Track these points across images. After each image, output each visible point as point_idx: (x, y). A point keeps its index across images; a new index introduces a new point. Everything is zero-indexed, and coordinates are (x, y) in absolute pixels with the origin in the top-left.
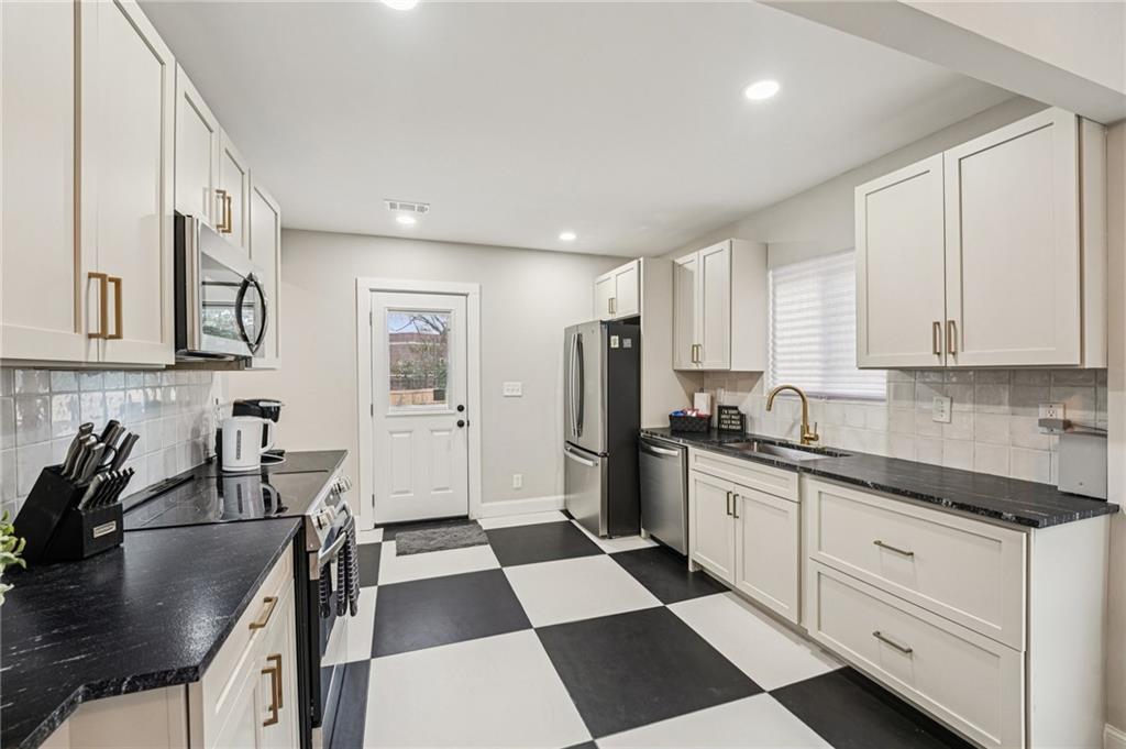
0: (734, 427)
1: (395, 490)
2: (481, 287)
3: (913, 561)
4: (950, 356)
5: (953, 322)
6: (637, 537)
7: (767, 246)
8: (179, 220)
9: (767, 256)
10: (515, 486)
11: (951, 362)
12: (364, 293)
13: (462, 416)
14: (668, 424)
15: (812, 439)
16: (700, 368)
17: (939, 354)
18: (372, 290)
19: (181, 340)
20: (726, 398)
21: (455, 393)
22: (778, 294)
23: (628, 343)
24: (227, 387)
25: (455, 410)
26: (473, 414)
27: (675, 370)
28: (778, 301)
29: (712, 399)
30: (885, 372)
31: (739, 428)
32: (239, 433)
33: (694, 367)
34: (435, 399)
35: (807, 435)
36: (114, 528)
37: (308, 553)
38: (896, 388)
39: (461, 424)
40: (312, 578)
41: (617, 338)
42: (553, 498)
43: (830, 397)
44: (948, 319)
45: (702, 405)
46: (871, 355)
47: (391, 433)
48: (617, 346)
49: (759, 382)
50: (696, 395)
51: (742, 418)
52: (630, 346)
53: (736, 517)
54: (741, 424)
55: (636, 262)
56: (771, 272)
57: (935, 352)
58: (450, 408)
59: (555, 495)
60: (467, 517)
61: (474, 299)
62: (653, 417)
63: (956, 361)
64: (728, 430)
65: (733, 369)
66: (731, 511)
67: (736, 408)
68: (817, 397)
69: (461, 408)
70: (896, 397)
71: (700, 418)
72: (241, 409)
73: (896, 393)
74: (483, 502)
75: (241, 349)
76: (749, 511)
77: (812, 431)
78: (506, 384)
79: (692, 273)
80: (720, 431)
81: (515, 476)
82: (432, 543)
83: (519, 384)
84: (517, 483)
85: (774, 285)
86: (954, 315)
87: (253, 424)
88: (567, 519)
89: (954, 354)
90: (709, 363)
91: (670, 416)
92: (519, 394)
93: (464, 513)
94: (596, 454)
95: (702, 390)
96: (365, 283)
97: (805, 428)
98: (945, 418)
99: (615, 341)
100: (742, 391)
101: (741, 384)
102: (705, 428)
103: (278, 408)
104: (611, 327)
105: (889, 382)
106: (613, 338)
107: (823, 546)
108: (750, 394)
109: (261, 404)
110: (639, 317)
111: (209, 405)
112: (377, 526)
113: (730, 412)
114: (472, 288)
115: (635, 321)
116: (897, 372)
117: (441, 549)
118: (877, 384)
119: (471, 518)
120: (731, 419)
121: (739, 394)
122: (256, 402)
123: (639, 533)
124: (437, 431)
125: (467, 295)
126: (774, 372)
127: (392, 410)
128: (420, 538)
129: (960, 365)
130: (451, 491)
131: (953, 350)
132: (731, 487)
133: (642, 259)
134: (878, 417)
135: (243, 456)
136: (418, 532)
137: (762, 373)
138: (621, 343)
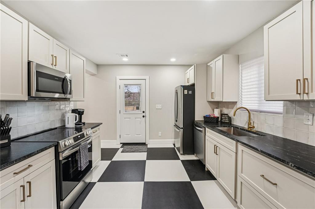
0: (226, 121)
1: (126, 134)
2: (149, 77)
3: (277, 188)
4: (305, 95)
5: (307, 79)
6: (193, 155)
7: (239, 55)
9: (238, 59)
10: (159, 135)
11: (306, 98)
12: (118, 81)
13: (144, 114)
14: (203, 119)
15: (252, 128)
16: (214, 100)
17: (300, 94)
18: (120, 79)
19: (29, 94)
20: (225, 111)
21: (142, 108)
22: (243, 73)
23: (190, 92)
25: (142, 112)
26: (147, 114)
27: (207, 101)
28: (243, 76)
29: (221, 111)
30: (282, 102)
31: (228, 122)
32: (68, 117)
33: (212, 100)
34: (137, 109)
35: (250, 126)
36: (7, 141)
37: (59, 152)
38: (287, 109)
39: (144, 117)
40: (60, 159)
41: (187, 91)
42: (171, 140)
43: (261, 112)
44: (304, 78)
45: (217, 113)
46: (270, 95)
47: (125, 118)
48: (187, 93)
49: (236, 105)
50: (215, 109)
51: (230, 118)
52: (191, 93)
53: (216, 154)
54: (229, 120)
55: (193, 66)
56: (240, 65)
57: (297, 93)
58: (141, 112)
59: (172, 139)
60: (145, 143)
61: (147, 81)
62: (199, 117)
63: (308, 98)
64: (224, 122)
65: (223, 101)
66: (215, 152)
67: (227, 115)
68: (256, 112)
69: (144, 112)
70: (287, 112)
71: (214, 117)
72: (74, 111)
73: (287, 111)
74: (149, 139)
76: (221, 153)
77: (252, 125)
78: (156, 105)
79: (212, 68)
80: (222, 123)
81: (159, 132)
82: (132, 150)
83: (161, 105)
84: (160, 135)
85: (242, 70)
86: (308, 75)
87: (74, 116)
88: (174, 147)
89: (307, 94)
90: (217, 99)
91: (204, 117)
92: (161, 108)
93: (144, 142)
94: (180, 128)
95: (217, 108)
96: (118, 77)
97: (249, 123)
98: (310, 123)
100: (230, 109)
101: (230, 106)
102: (215, 121)
103: (83, 111)
104: (185, 87)
105: (284, 106)
106: (185, 91)
107: (243, 172)
108: (233, 110)
109: (79, 110)
110: (195, 84)
112: (121, 143)
113: (225, 116)
114: (147, 78)
115: (193, 85)
116: (288, 102)
117: (133, 152)
118: (279, 107)
119: (146, 144)
120: (225, 118)
121: (229, 109)
122: (77, 110)
123: (194, 154)
124: (137, 118)
125: (145, 80)
126: (242, 102)
127: (125, 112)
128: (130, 148)
129: (310, 99)
130: (141, 135)
131: (306, 92)
132: (216, 143)
133: (195, 65)
134: (279, 121)
135: (70, 123)
136: (130, 146)
137: (237, 102)
138: (188, 92)
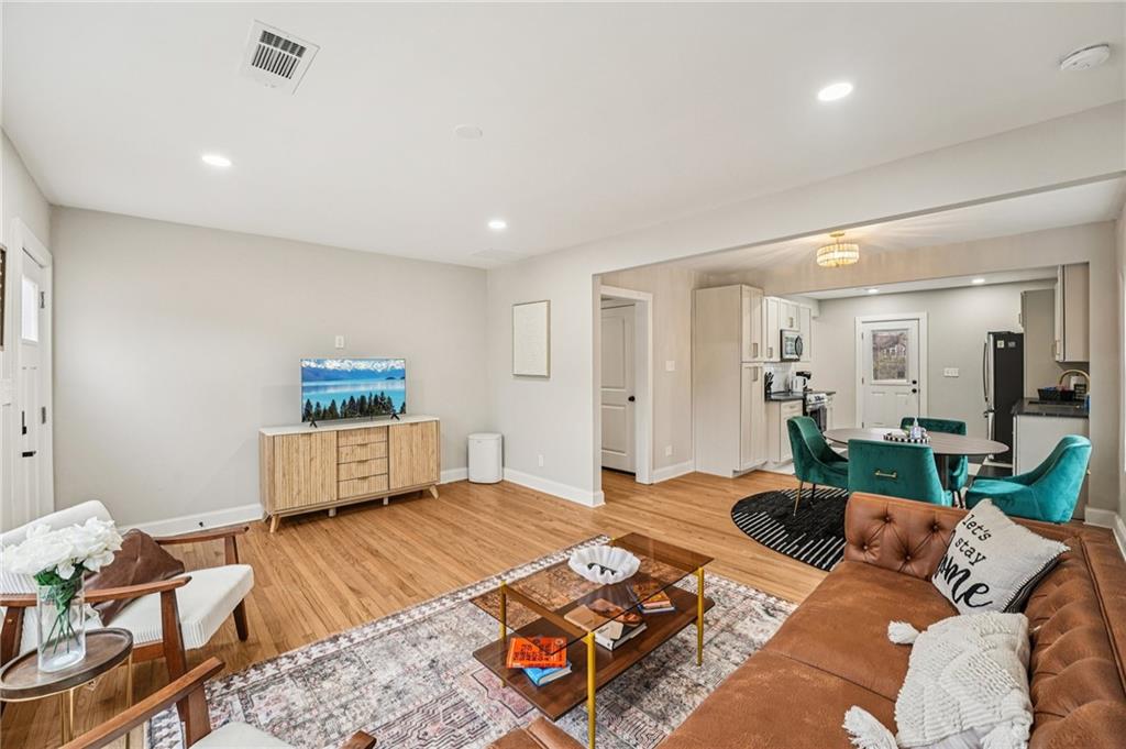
2: (927, 314)
8: (781, 331)
12: (859, 325)
13: (915, 387)
14: (1037, 396)
18: (864, 322)
19: (781, 356)
21: (912, 374)
23: (1012, 345)
24: (795, 367)
25: (911, 383)
26: (923, 386)
27: (1056, 362)
32: (797, 381)
34: (898, 377)
39: (914, 391)
41: (1003, 342)
47: (873, 393)
48: (1003, 346)
52: (1014, 346)
58: (908, 382)
61: (923, 321)
62: (1030, 391)
67: (1084, 385)
69: (914, 382)
72: (798, 374)
75: (795, 357)
78: (946, 369)
83: (957, 369)
87: (801, 378)
91: (1038, 390)
92: (957, 375)
96: (860, 319)
99: (1001, 344)
103: (810, 375)
104: (998, 336)
106: (999, 342)
109: (805, 373)
110: (1023, 334)
111: (790, 373)
114: (923, 315)
115: (1019, 335)
120: (1081, 393)
122: (803, 372)
124: (899, 394)
125: (919, 319)
127: (874, 381)
135: (798, 389)
138: (1006, 344)
